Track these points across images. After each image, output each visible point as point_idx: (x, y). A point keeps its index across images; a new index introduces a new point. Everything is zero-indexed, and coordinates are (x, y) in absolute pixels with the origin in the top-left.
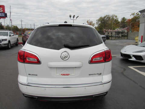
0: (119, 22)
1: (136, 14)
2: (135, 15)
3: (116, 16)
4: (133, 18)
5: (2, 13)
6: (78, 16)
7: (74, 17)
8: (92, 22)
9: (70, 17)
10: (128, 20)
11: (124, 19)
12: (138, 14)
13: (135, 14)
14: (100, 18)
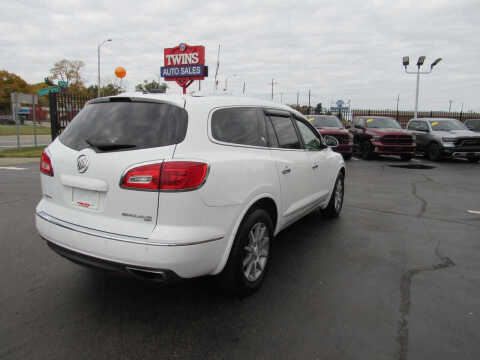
5: (197, 65)
6: (439, 60)
7: (420, 64)
9: (406, 63)
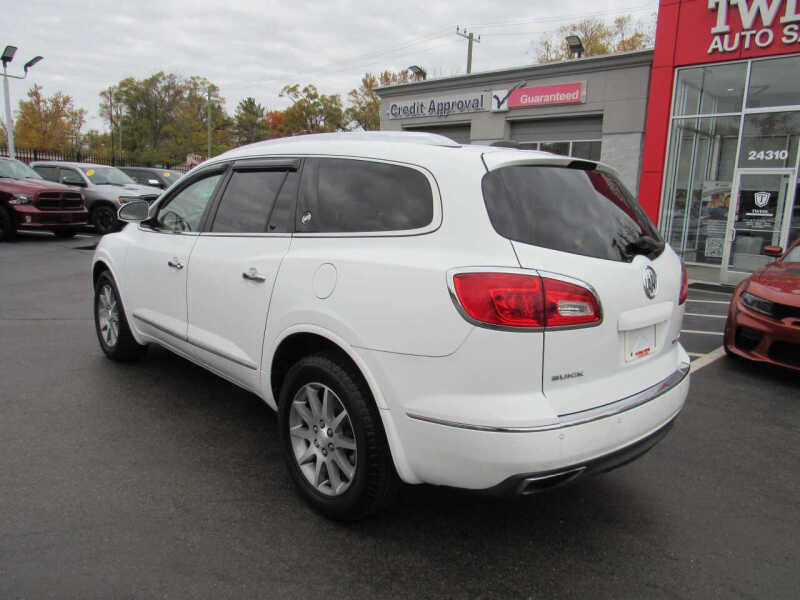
0: (227, 123)
1: (306, 90)
2: (303, 96)
3: (213, 89)
4: (294, 107)
6: (38, 59)
7: (7, 59)
8: (67, 100)
10: (271, 115)
11: (249, 106)
12: (313, 92)
13: (300, 89)
14: (123, 84)
